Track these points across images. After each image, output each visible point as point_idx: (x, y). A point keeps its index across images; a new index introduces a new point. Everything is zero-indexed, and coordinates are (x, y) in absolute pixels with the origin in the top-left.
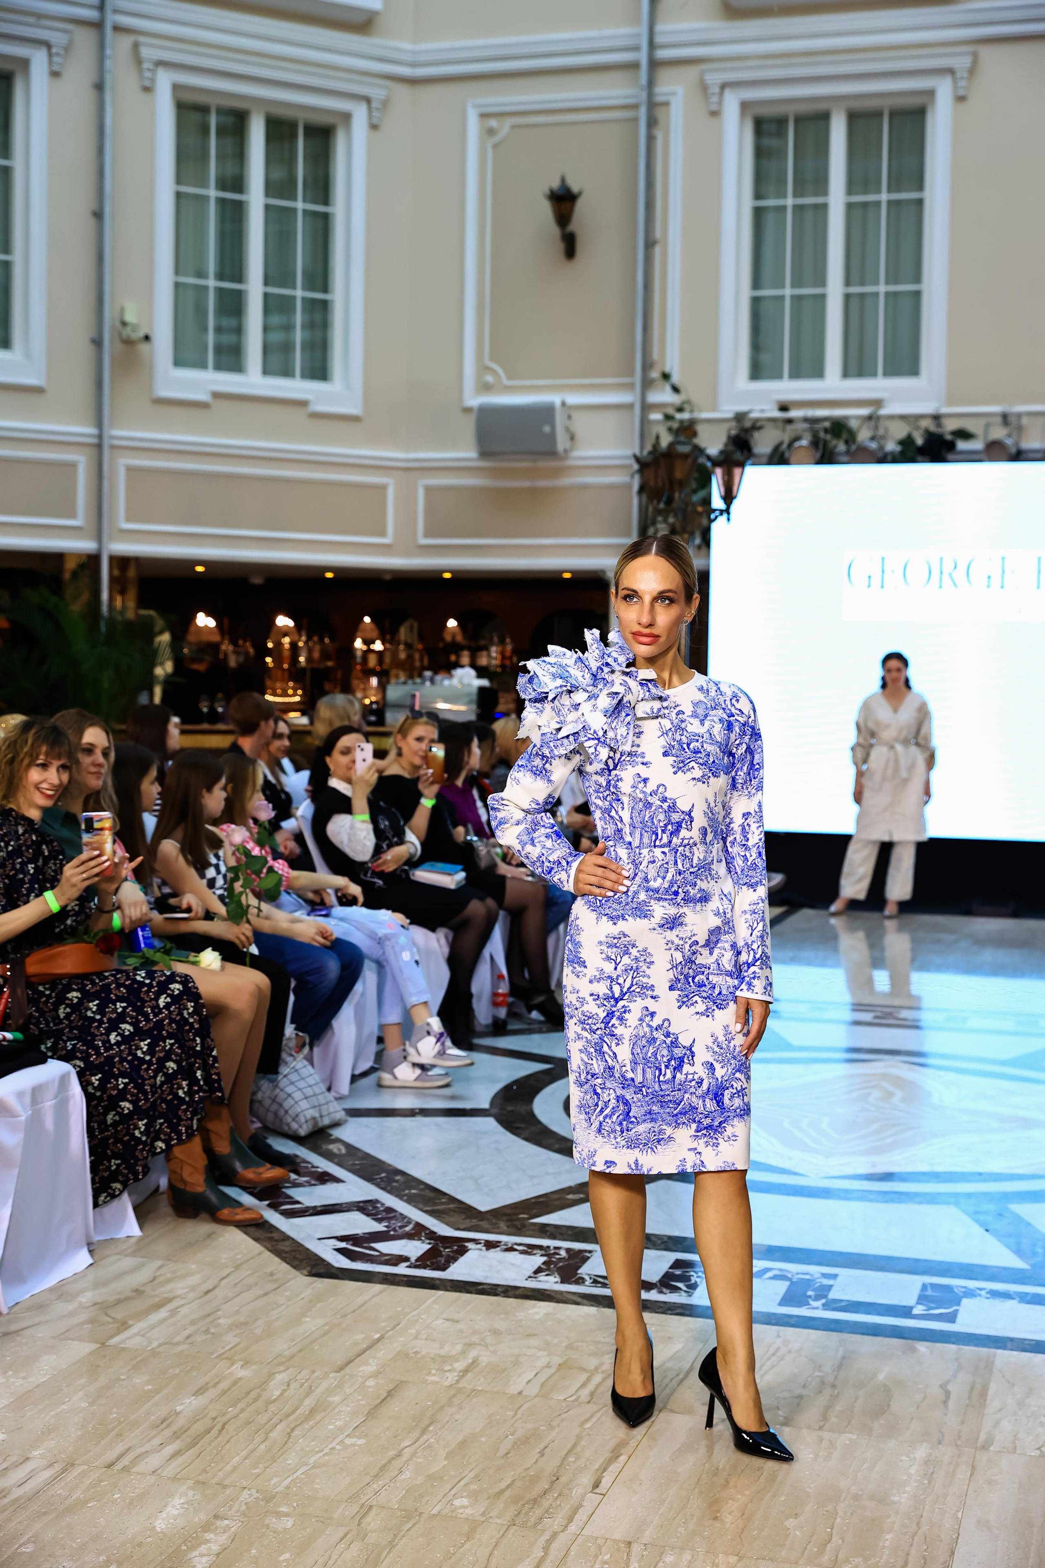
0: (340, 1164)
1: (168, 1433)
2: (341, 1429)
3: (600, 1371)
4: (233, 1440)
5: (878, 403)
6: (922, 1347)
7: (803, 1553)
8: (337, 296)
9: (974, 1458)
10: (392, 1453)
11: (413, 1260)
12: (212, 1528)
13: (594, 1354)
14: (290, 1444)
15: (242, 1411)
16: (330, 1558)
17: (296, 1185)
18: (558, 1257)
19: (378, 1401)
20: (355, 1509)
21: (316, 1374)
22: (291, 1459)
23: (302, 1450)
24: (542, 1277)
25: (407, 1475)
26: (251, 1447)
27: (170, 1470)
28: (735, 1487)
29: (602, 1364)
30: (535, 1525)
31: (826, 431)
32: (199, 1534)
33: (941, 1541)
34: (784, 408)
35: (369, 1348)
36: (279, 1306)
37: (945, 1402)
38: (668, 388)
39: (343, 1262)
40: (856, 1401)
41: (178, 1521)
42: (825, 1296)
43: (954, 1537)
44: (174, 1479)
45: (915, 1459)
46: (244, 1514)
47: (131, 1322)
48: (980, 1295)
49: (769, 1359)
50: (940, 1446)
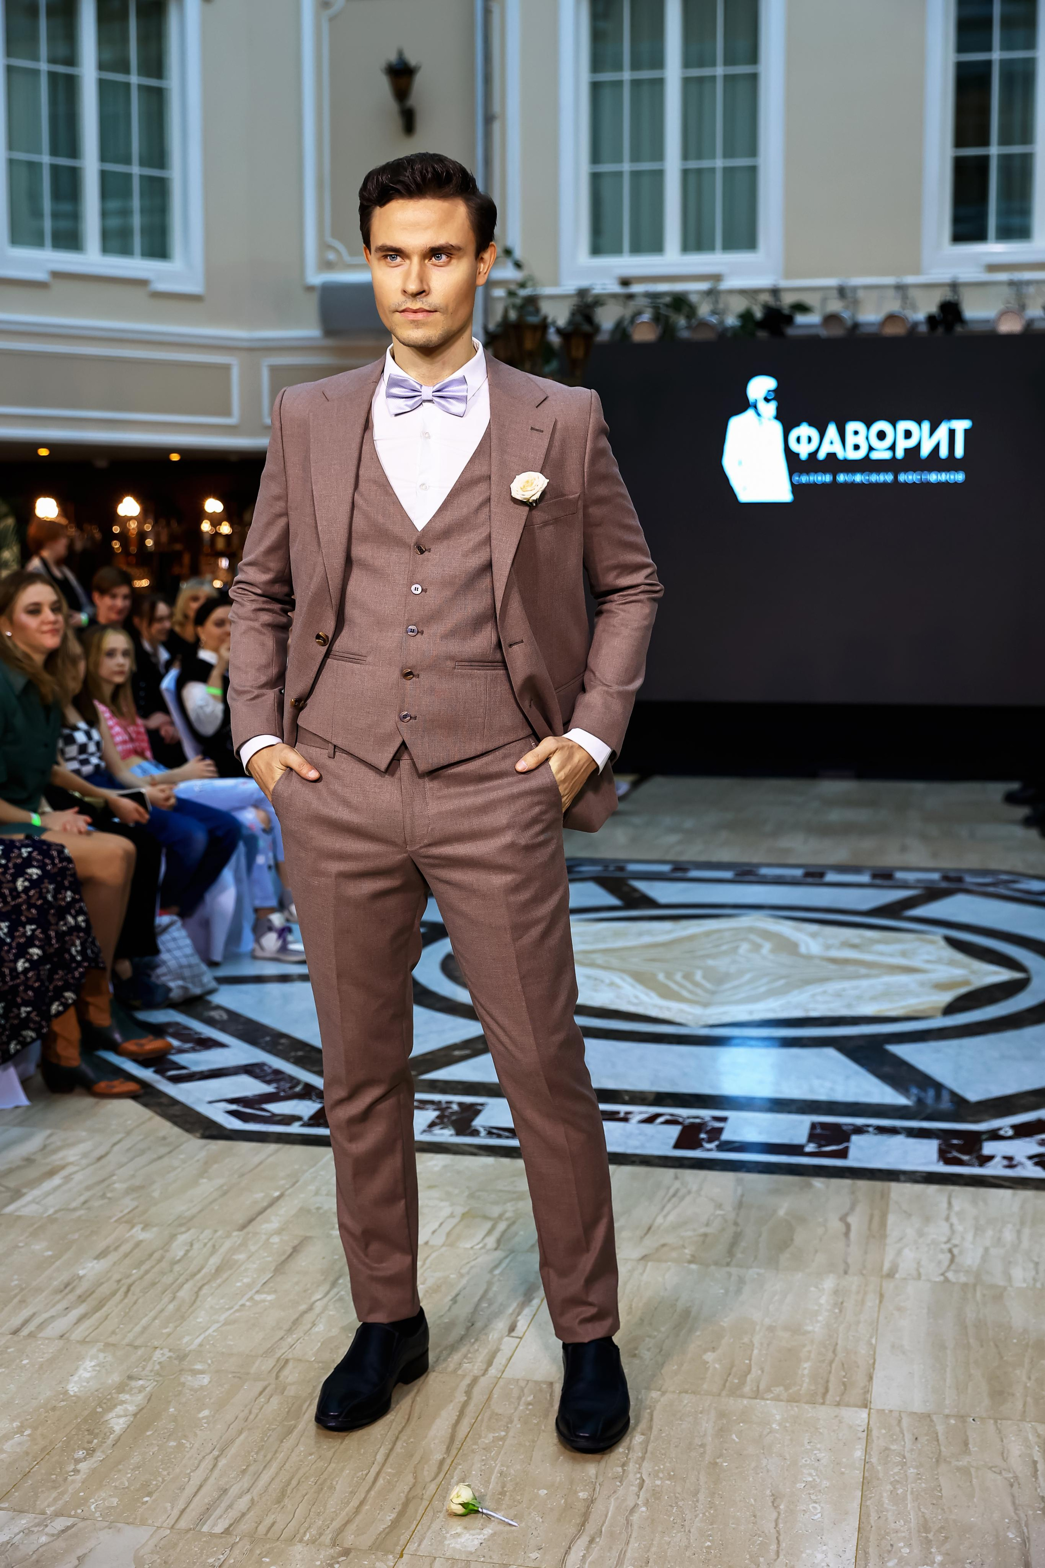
0: (223, 1029)
1: (72, 1297)
2: (249, 1286)
3: (504, 1218)
4: (140, 1301)
5: (717, 278)
6: (818, 1183)
7: (724, 1385)
8: (175, 174)
9: (881, 1287)
10: (303, 1307)
11: (306, 1118)
12: (126, 1388)
13: (495, 1203)
14: (198, 1303)
15: (147, 1272)
16: (250, 1412)
17: (181, 1051)
18: (450, 1111)
19: (286, 1256)
20: (271, 1362)
21: (219, 1233)
22: (201, 1317)
23: (212, 1307)
24: (437, 1130)
25: (320, 1328)
26: (159, 1308)
27: (78, 1334)
28: (651, 1324)
29: (505, 1212)
30: (455, 1371)
31: (667, 306)
32: (115, 1396)
33: (858, 1367)
34: (625, 282)
35: (271, 1205)
36: (175, 1169)
37: (847, 1234)
38: (510, 265)
39: (236, 1124)
40: (760, 1236)
41: (91, 1383)
42: (718, 1138)
43: (871, 1362)
44: (83, 1342)
45: (824, 1289)
46: (158, 1374)
47: (24, 1190)
48: (868, 1132)
49: (669, 1200)
50: (847, 1276)
